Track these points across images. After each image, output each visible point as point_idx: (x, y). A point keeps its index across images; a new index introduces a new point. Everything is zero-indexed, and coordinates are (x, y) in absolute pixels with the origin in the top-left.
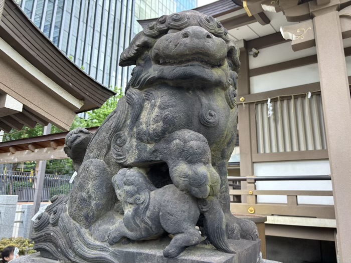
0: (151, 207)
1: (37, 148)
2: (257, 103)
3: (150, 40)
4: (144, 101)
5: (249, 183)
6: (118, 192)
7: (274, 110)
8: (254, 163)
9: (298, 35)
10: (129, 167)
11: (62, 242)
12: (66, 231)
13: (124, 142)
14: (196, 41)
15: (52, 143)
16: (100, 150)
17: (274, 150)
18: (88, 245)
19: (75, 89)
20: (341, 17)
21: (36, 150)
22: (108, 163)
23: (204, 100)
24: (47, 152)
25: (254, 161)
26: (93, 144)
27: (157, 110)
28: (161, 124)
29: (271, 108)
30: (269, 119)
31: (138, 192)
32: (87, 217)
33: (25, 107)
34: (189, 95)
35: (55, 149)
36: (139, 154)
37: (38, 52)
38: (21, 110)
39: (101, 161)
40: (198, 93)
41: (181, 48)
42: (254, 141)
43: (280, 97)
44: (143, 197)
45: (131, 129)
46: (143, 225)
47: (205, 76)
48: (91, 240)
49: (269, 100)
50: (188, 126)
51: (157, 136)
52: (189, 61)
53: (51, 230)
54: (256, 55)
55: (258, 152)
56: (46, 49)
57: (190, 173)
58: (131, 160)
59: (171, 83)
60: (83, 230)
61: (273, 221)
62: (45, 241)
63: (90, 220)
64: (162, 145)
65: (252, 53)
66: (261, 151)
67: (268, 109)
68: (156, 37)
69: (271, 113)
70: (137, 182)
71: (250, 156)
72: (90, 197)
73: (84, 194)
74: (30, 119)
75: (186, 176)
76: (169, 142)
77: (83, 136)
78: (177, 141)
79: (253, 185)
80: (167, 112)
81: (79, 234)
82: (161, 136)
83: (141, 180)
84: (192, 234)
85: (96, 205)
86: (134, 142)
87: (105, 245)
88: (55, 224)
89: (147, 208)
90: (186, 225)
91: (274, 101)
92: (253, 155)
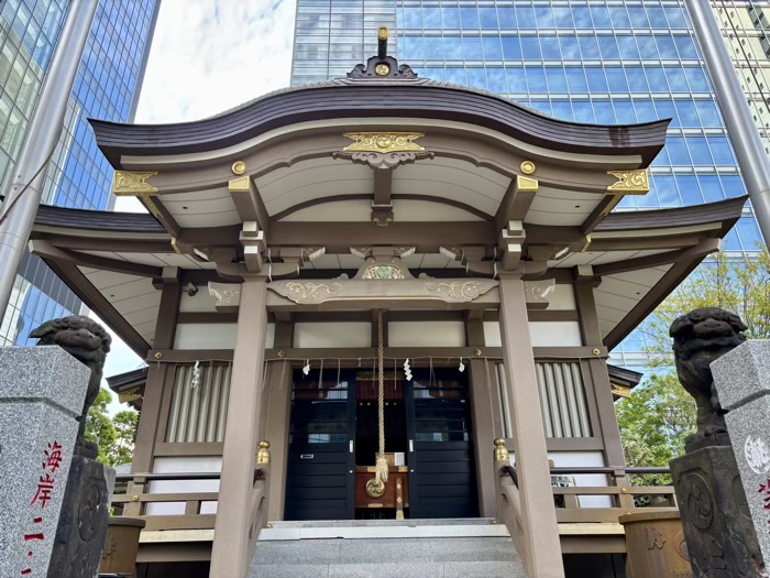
2: (179, 365)
5: (136, 483)
7: (202, 379)
8: (155, 457)
9: (224, 297)
17: (191, 439)
20: (268, 289)
25: (155, 454)
29: (198, 375)
30: (192, 390)
42: (163, 424)
43: (214, 362)
49: (197, 363)
54: (193, 293)
55: (165, 441)
61: (160, 538)
65: (187, 288)
66: (171, 440)
67: (193, 377)
69: (196, 382)
71: (151, 446)
79: (143, 486)
91: (204, 365)
92: (157, 444)
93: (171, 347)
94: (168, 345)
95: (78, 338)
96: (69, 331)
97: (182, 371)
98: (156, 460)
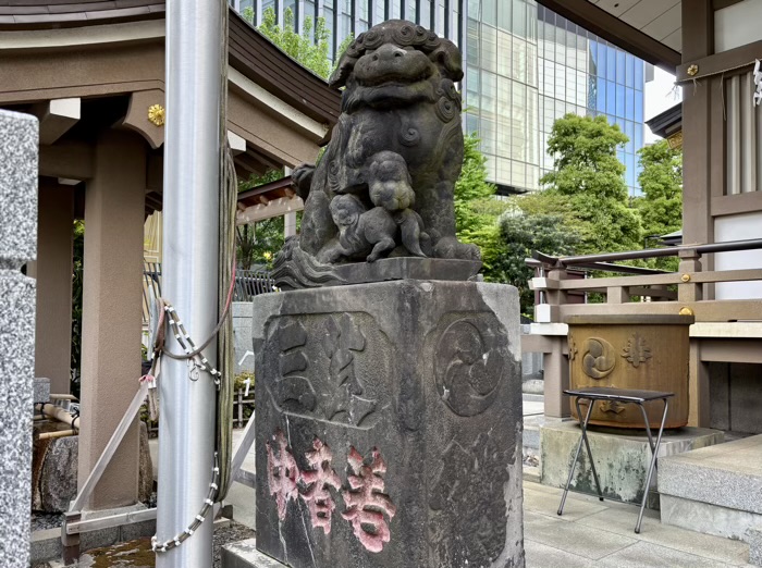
0: (359, 226)
1: (270, 200)
2: (727, 77)
3: (353, 60)
4: (351, 126)
5: (684, 258)
6: (334, 216)
8: (714, 217)
10: (342, 193)
11: (296, 272)
12: (299, 260)
13: (337, 170)
14: (384, 62)
15: (286, 190)
16: (320, 181)
18: (316, 269)
19: (313, 107)
21: (270, 203)
22: (327, 194)
23: (405, 119)
24: (282, 203)
25: (715, 213)
26: (315, 177)
27: (359, 134)
28: (362, 147)
31: (349, 214)
32: (313, 245)
33: (249, 145)
34: (390, 115)
35: (291, 198)
36: (349, 181)
37: (254, 60)
38: (244, 149)
39: (322, 192)
40: (399, 112)
41: (372, 72)
44: (353, 218)
45: (342, 156)
46: (354, 242)
47: (398, 95)
48: (318, 264)
49: (758, 65)
50: (388, 147)
51: (360, 160)
52: (384, 82)
53: (288, 264)
55: (725, 193)
56: (265, 53)
57: (382, 189)
58: (343, 186)
59: (373, 105)
60: (312, 257)
62: (283, 276)
63: (316, 248)
64: (365, 168)
66: (734, 189)
67: (754, 87)
68: (358, 57)
70: (347, 206)
71: (705, 203)
72: (314, 226)
73: (309, 224)
74: (258, 162)
75: (379, 193)
76: (369, 165)
77: (308, 171)
78: (374, 163)
79: (692, 262)
80: (366, 136)
81: (310, 262)
82: (363, 160)
83: (352, 204)
84: (386, 241)
85: (320, 232)
86: (345, 169)
87: (329, 265)
88: (290, 258)
89: (356, 226)
90: (382, 235)
92: (713, 199)
93: (711, 50)
94: (704, 49)
95: (376, 63)
96: (367, 56)
97: (734, 83)
98: (717, 222)
